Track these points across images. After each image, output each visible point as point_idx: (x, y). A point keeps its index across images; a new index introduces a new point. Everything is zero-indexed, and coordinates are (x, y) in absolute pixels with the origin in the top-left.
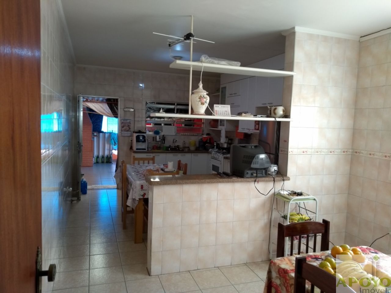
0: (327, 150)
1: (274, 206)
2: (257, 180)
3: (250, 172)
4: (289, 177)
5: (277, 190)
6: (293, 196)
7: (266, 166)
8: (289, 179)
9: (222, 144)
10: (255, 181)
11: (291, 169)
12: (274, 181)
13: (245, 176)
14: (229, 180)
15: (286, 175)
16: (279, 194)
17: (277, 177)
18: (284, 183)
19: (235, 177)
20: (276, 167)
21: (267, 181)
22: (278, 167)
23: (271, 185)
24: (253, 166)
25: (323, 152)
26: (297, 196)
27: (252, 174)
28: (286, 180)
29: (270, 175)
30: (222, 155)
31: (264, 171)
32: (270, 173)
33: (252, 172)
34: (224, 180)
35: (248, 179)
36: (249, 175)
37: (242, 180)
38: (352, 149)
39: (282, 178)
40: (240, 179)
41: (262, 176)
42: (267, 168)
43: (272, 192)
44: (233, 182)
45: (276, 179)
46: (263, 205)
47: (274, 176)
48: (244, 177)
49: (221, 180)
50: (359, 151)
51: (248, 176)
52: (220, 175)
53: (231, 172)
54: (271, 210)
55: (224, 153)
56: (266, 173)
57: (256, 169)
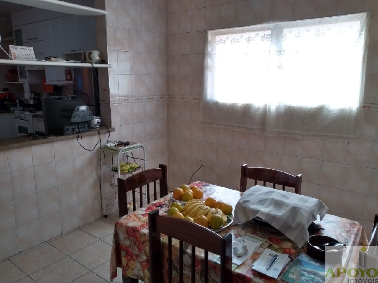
0: (146, 97)
1: (102, 161)
2: (80, 135)
3: (70, 128)
4: (114, 128)
5: (103, 144)
6: (121, 147)
7: (88, 118)
8: (114, 130)
9: (27, 100)
10: (78, 137)
11: (115, 120)
12: (99, 134)
13: (65, 132)
14: (46, 140)
15: (111, 126)
16: (106, 147)
17: (102, 129)
18: (109, 135)
19: (53, 136)
20: (99, 118)
21: (91, 135)
22: (101, 119)
23: (96, 139)
24: (74, 120)
25: (143, 99)
26: (125, 146)
27: (73, 130)
28: (112, 131)
29: (93, 128)
30: (29, 113)
31: (86, 125)
32: (93, 126)
33: (73, 127)
34: (39, 141)
35: (69, 136)
36: (70, 131)
37: (62, 138)
38: (167, 95)
39: (107, 130)
40: (59, 138)
41: (85, 130)
42: (90, 121)
43: (98, 145)
44: (51, 142)
45: (101, 131)
46: (90, 161)
47: (98, 129)
48: (65, 134)
49: (35, 142)
50: (174, 96)
51: (68, 132)
52: (32, 136)
53: (46, 131)
54: (99, 165)
55: (31, 111)
56: (89, 127)
57: (78, 124)
